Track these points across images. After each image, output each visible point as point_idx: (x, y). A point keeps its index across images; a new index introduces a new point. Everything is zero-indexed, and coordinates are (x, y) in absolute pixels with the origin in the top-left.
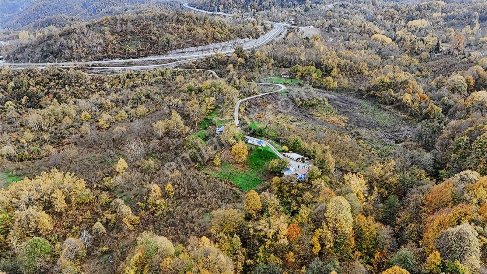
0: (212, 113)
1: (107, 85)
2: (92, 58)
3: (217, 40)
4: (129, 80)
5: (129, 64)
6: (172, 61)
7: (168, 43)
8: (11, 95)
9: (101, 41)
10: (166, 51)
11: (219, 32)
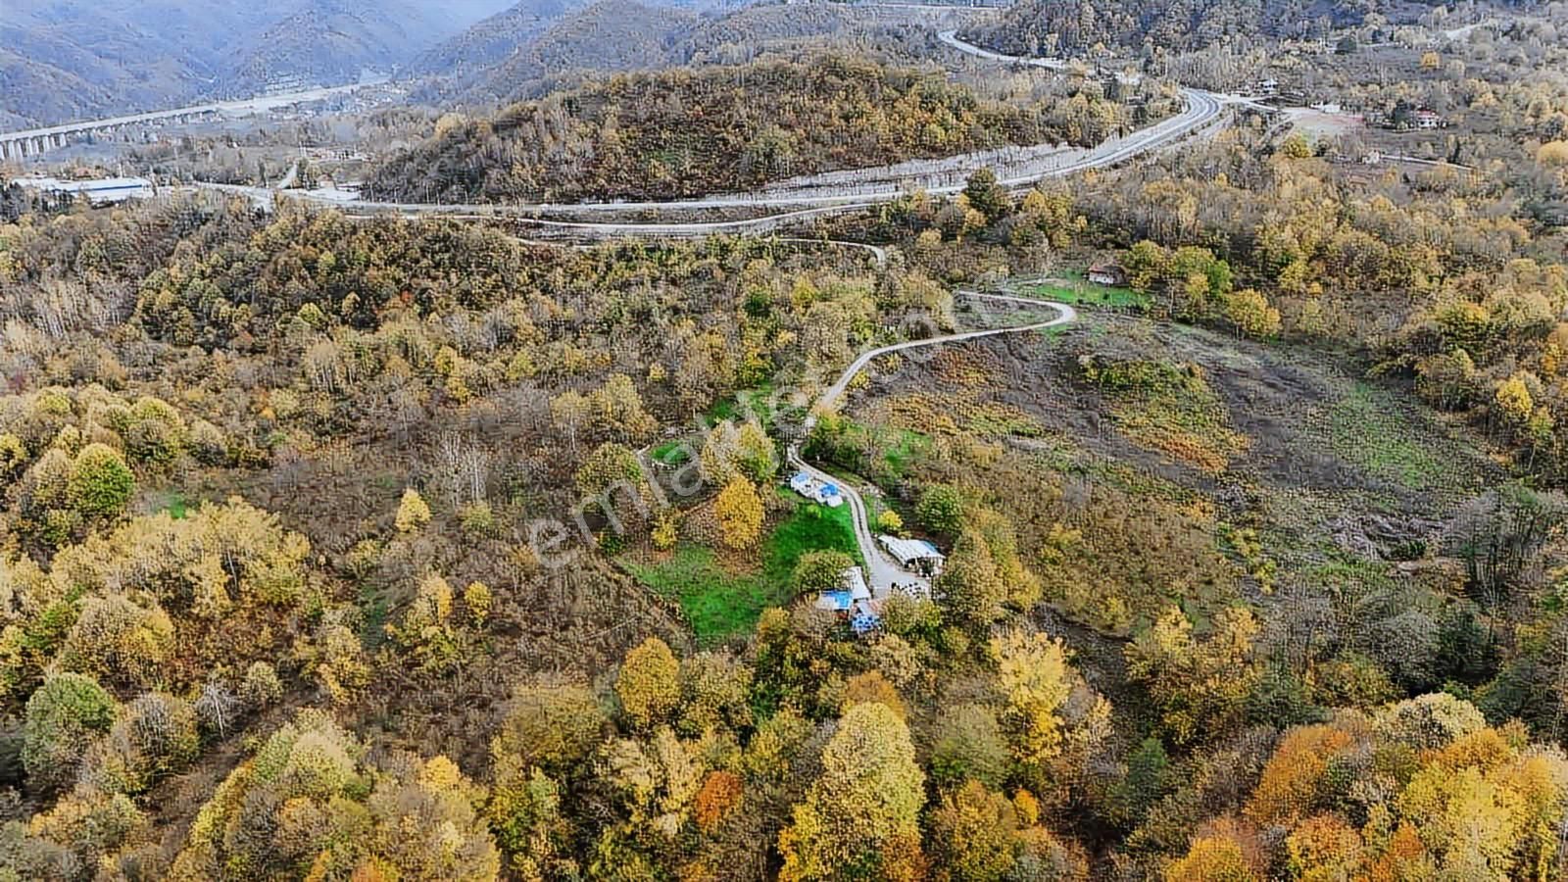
0: (758, 382)
1: (558, 276)
2: (553, 195)
3: (934, 149)
4: (623, 263)
5: (643, 218)
6: (766, 211)
7: (769, 156)
8: (322, 288)
9: (588, 145)
10: (761, 183)
11: (943, 124)
